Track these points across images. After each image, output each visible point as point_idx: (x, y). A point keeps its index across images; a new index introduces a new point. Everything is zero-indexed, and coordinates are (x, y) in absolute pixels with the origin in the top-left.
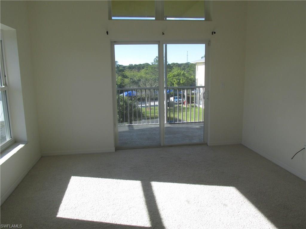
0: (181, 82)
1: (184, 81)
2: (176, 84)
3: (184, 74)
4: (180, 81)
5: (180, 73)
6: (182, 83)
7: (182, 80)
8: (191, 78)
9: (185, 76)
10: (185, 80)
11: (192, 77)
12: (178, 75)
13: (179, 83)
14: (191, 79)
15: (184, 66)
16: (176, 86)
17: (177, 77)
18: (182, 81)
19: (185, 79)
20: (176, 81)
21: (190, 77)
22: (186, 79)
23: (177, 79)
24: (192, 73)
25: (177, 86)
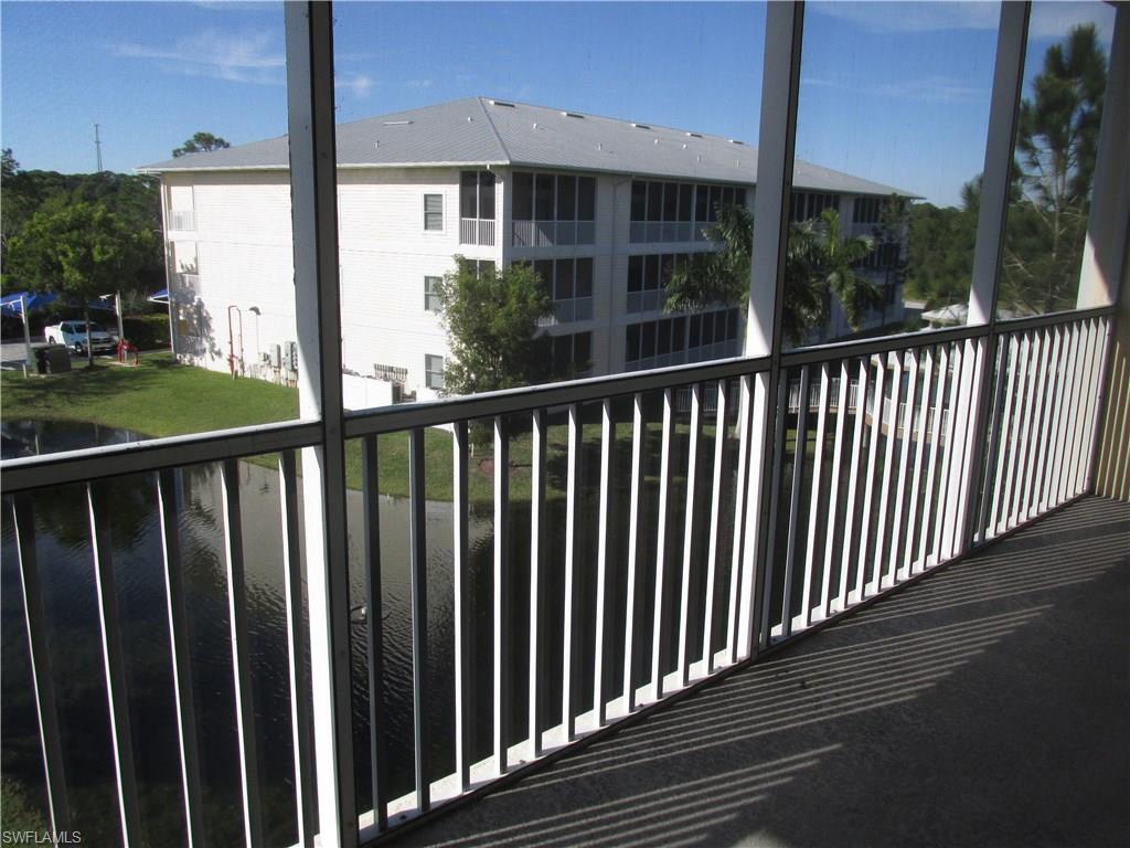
0: (97, 257)
1: (111, 251)
2: (72, 265)
3: (106, 223)
4: (89, 254)
5: (91, 215)
6: (103, 263)
7: (98, 247)
8: (140, 239)
9: (112, 232)
10: (117, 249)
11: (147, 234)
12: (80, 224)
13: (85, 264)
14: (141, 245)
15: (91, 188)
16: (73, 276)
17: (75, 233)
18: (103, 252)
19: (113, 244)
20: (71, 255)
21: (135, 235)
22: (121, 245)
23: (74, 245)
24: (137, 217)
25: (77, 276)
